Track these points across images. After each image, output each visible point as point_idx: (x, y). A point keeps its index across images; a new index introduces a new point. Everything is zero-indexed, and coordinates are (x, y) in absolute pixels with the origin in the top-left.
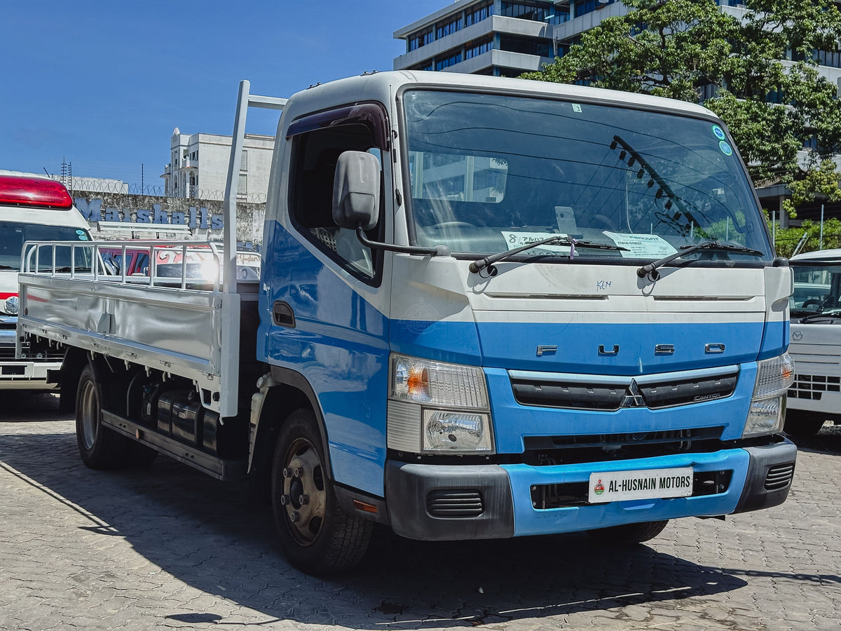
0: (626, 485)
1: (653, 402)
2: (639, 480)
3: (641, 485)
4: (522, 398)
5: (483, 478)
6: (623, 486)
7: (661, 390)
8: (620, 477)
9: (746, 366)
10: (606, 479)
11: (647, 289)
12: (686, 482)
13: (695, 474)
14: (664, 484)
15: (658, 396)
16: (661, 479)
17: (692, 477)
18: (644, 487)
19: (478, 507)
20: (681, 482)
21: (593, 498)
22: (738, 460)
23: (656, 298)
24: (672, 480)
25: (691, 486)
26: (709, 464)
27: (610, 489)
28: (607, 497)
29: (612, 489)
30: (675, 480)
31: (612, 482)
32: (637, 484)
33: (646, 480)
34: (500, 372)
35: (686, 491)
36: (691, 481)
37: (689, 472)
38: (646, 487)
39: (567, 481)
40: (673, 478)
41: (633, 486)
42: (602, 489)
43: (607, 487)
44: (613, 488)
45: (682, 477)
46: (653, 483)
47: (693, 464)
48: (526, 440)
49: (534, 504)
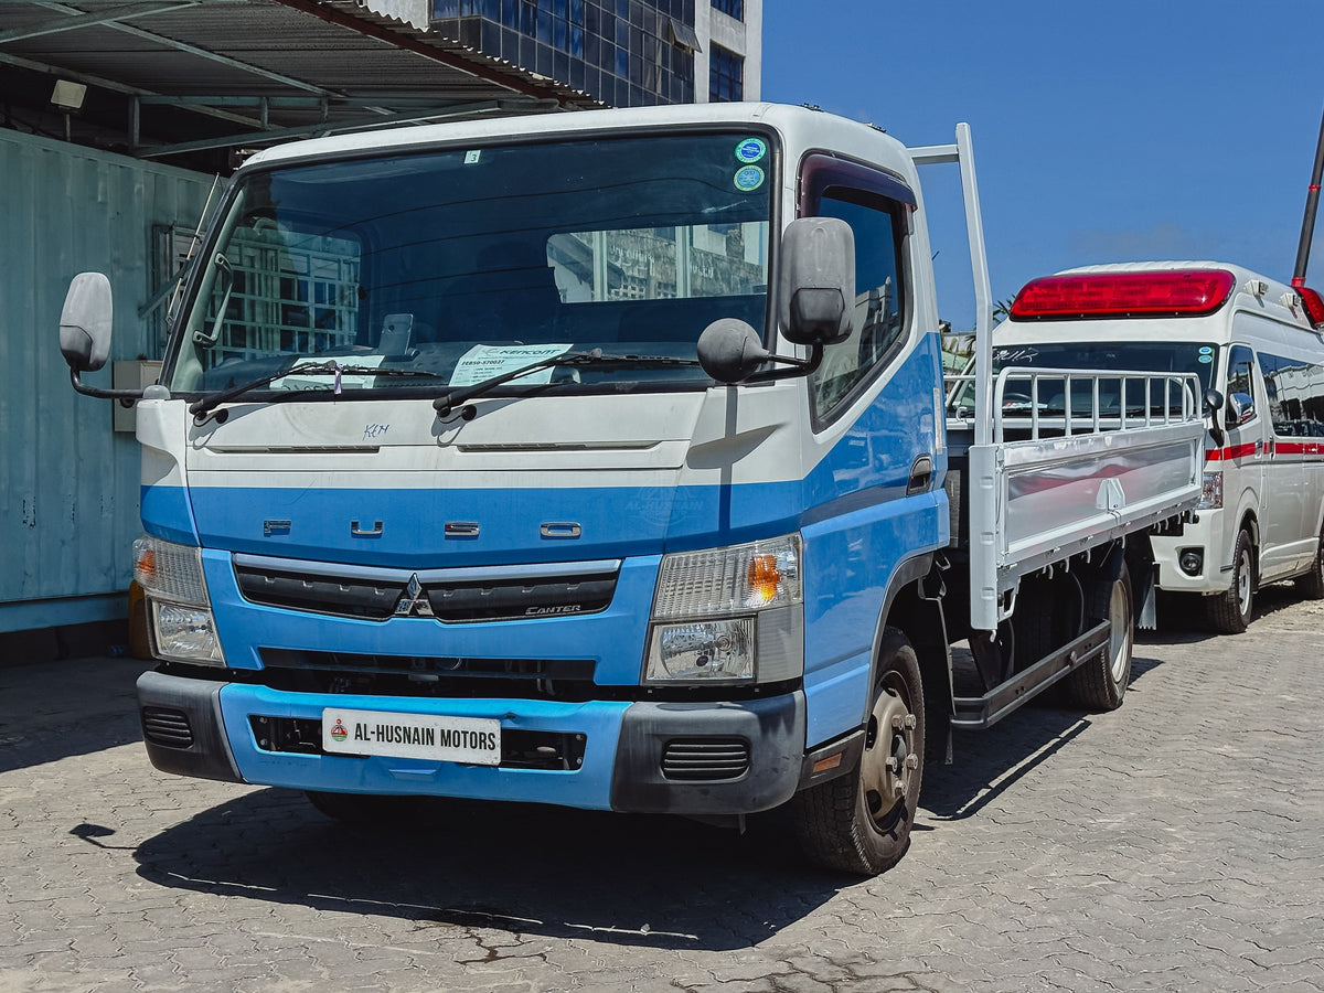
0: (383, 733)
1: (447, 612)
2: (405, 728)
3: (408, 736)
4: (252, 592)
5: (184, 697)
6: (379, 733)
7: (462, 593)
8: (373, 720)
9: (634, 562)
10: (350, 719)
11: (446, 437)
12: (488, 742)
13: (504, 732)
14: (448, 738)
15: (452, 603)
16: (443, 731)
17: (498, 735)
18: (414, 740)
19: (185, 735)
20: (480, 740)
21: (330, 744)
22: (594, 719)
23: (464, 449)
24: (462, 736)
25: (498, 749)
26: (538, 719)
27: (357, 736)
28: (351, 746)
29: (361, 736)
30: (468, 736)
31: (359, 726)
32: (401, 733)
33: (416, 730)
34: (224, 555)
35: (494, 757)
36: (498, 741)
37: (494, 727)
38: (418, 740)
39: (295, 714)
40: (465, 733)
41: (395, 736)
42: (343, 733)
43: (352, 732)
44: (361, 732)
45: (481, 734)
46: (429, 736)
47: (511, 716)
48: (263, 652)
49: (263, 742)
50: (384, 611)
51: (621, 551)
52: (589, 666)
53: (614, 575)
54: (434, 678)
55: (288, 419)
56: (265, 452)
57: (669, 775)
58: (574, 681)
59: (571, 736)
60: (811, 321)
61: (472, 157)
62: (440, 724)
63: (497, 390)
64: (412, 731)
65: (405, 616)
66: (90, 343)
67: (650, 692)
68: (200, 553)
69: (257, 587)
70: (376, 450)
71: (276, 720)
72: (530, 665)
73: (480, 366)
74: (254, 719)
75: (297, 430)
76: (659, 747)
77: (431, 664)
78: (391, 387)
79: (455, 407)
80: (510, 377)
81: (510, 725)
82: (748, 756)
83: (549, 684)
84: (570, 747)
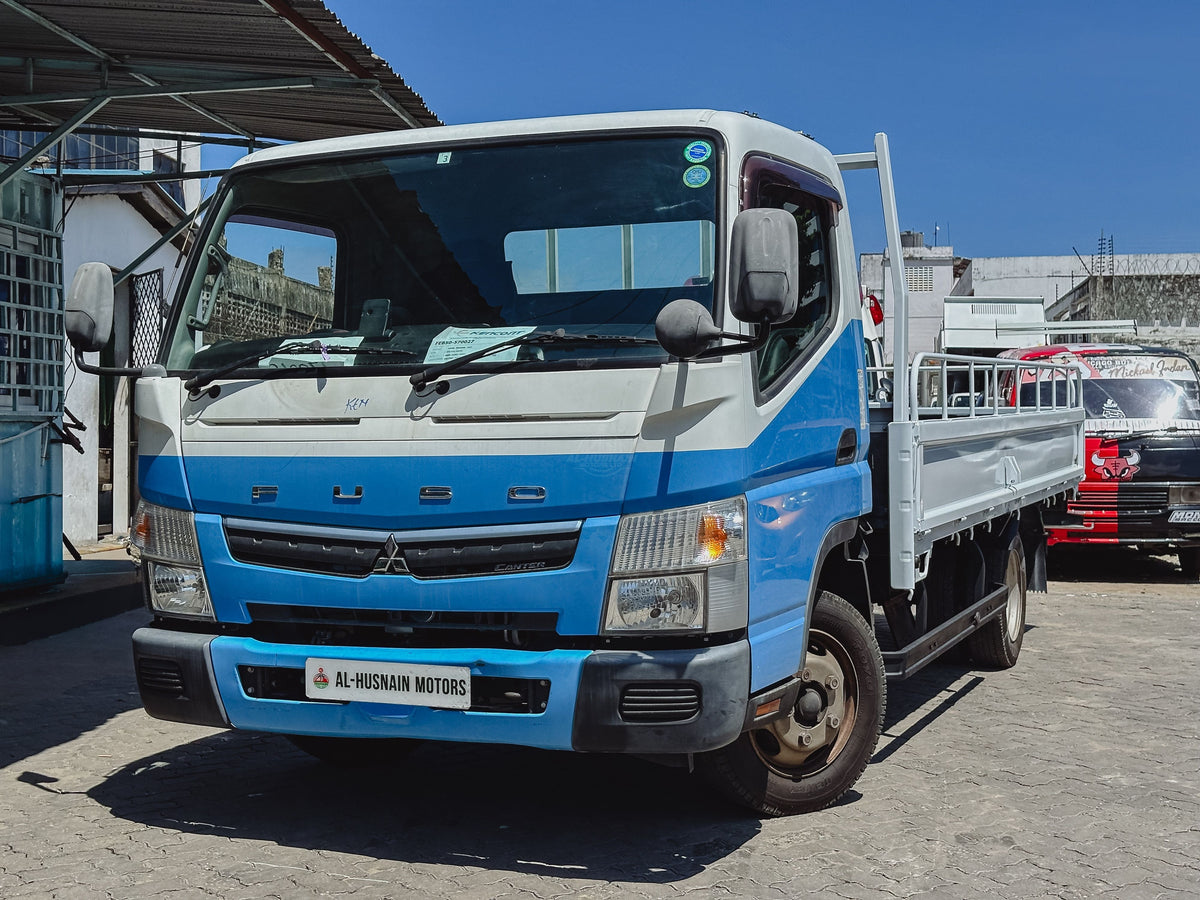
0: (362, 681)
1: (421, 569)
2: (382, 676)
3: (385, 683)
4: (239, 552)
5: (178, 649)
6: (358, 681)
7: (436, 552)
8: (353, 669)
10: (331, 669)
11: (421, 410)
12: (459, 688)
13: (474, 678)
14: (422, 685)
15: (427, 560)
16: (417, 678)
17: (468, 682)
18: (391, 686)
19: (177, 684)
20: (452, 687)
21: (312, 691)
22: (558, 666)
23: (439, 420)
24: (435, 682)
25: (468, 695)
26: (505, 667)
27: (337, 683)
28: (332, 693)
29: (341, 683)
30: (441, 682)
31: (339, 674)
32: (379, 681)
33: (393, 677)
34: (216, 519)
35: (463, 702)
36: (468, 687)
37: (464, 674)
38: (395, 686)
39: (280, 664)
40: (438, 680)
41: (373, 683)
42: (325, 681)
43: (333, 680)
44: (341, 680)
45: (452, 681)
46: (405, 683)
47: (480, 664)
48: (251, 607)
49: (250, 690)
50: (363, 568)
51: (581, 512)
52: (552, 618)
53: (576, 535)
54: (409, 630)
55: (276, 394)
56: (254, 424)
57: (626, 718)
58: (539, 632)
59: (536, 682)
60: (760, 301)
61: (444, 158)
62: (414, 672)
63: (469, 367)
64: (389, 679)
65: (383, 573)
66: (93, 326)
67: (608, 641)
68: (193, 517)
69: (245, 547)
70: (356, 421)
71: (263, 669)
72: (498, 617)
73: (452, 345)
74: (242, 669)
75: (283, 403)
76: (617, 692)
77: (407, 617)
78: (370, 365)
79: (429, 383)
80: (480, 355)
81: (478, 672)
82: (699, 699)
83: (515, 634)
84: (534, 693)
